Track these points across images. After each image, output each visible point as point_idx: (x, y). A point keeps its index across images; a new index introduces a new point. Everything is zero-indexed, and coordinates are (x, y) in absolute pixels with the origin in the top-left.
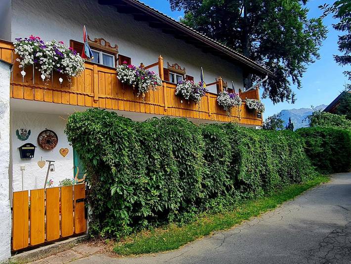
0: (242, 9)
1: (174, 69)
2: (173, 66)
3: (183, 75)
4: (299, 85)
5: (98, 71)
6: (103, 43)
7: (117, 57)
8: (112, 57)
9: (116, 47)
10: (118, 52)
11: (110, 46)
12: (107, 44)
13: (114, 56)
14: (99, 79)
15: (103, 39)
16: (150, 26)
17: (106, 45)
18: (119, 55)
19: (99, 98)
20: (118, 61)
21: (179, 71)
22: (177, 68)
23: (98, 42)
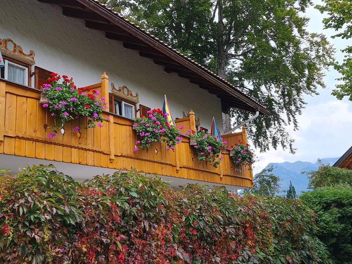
0: (215, 11)
1: (121, 94)
2: (120, 90)
3: (134, 104)
4: (296, 126)
5: (6, 92)
6: (11, 47)
7: (33, 71)
9: (31, 55)
10: (34, 63)
11: (21, 52)
12: (17, 49)
13: (27, 69)
14: (7, 106)
15: (10, 40)
16: (87, 26)
17: (15, 51)
18: (36, 67)
19: (5, 136)
20: (33, 78)
21: (129, 98)
22: (126, 93)
23: (2, 45)
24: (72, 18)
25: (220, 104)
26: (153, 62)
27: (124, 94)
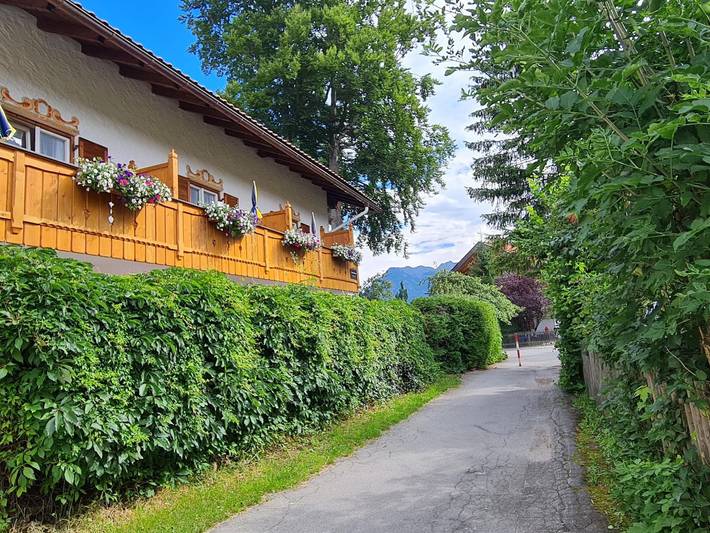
0: (328, 91)
1: (199, 180)
2: (198, 174)
3: (218, 192)
4: (413, 228)
5: (26, 166)
6: (43, 110)
7: (76, 143)
8: (64, 141)
9: (74, 122)
10: (78, 132)
11: (59, 118)
12: (53, 113)
13: (68, 140)
15: (42, 101)
16: (153, 92)
17: (49, 116)
18: (80, 139)
19: (24, 222)
20: (77, 152)
21: (210, 184)
22: (206, 178)
23: (30, 107)
24: (133, 80)
25: (326, 199)
26: (242, 143)
27: (204, 179)
